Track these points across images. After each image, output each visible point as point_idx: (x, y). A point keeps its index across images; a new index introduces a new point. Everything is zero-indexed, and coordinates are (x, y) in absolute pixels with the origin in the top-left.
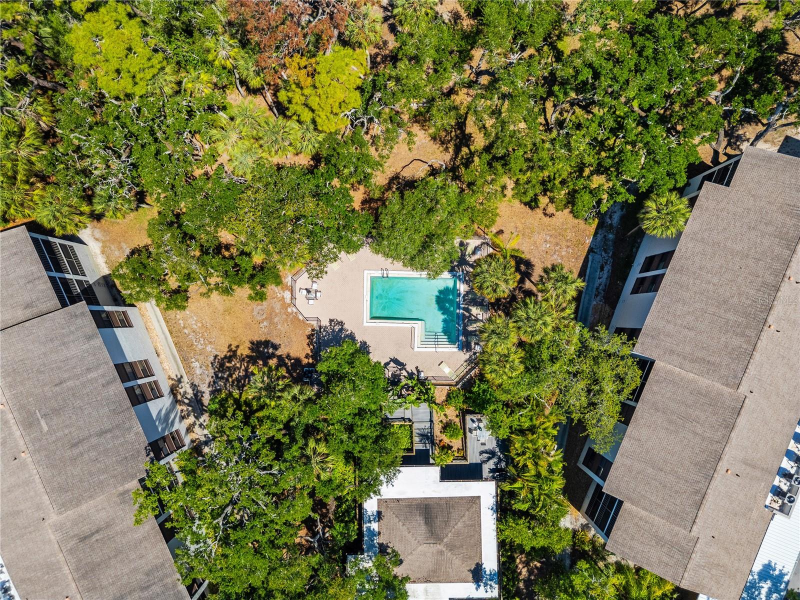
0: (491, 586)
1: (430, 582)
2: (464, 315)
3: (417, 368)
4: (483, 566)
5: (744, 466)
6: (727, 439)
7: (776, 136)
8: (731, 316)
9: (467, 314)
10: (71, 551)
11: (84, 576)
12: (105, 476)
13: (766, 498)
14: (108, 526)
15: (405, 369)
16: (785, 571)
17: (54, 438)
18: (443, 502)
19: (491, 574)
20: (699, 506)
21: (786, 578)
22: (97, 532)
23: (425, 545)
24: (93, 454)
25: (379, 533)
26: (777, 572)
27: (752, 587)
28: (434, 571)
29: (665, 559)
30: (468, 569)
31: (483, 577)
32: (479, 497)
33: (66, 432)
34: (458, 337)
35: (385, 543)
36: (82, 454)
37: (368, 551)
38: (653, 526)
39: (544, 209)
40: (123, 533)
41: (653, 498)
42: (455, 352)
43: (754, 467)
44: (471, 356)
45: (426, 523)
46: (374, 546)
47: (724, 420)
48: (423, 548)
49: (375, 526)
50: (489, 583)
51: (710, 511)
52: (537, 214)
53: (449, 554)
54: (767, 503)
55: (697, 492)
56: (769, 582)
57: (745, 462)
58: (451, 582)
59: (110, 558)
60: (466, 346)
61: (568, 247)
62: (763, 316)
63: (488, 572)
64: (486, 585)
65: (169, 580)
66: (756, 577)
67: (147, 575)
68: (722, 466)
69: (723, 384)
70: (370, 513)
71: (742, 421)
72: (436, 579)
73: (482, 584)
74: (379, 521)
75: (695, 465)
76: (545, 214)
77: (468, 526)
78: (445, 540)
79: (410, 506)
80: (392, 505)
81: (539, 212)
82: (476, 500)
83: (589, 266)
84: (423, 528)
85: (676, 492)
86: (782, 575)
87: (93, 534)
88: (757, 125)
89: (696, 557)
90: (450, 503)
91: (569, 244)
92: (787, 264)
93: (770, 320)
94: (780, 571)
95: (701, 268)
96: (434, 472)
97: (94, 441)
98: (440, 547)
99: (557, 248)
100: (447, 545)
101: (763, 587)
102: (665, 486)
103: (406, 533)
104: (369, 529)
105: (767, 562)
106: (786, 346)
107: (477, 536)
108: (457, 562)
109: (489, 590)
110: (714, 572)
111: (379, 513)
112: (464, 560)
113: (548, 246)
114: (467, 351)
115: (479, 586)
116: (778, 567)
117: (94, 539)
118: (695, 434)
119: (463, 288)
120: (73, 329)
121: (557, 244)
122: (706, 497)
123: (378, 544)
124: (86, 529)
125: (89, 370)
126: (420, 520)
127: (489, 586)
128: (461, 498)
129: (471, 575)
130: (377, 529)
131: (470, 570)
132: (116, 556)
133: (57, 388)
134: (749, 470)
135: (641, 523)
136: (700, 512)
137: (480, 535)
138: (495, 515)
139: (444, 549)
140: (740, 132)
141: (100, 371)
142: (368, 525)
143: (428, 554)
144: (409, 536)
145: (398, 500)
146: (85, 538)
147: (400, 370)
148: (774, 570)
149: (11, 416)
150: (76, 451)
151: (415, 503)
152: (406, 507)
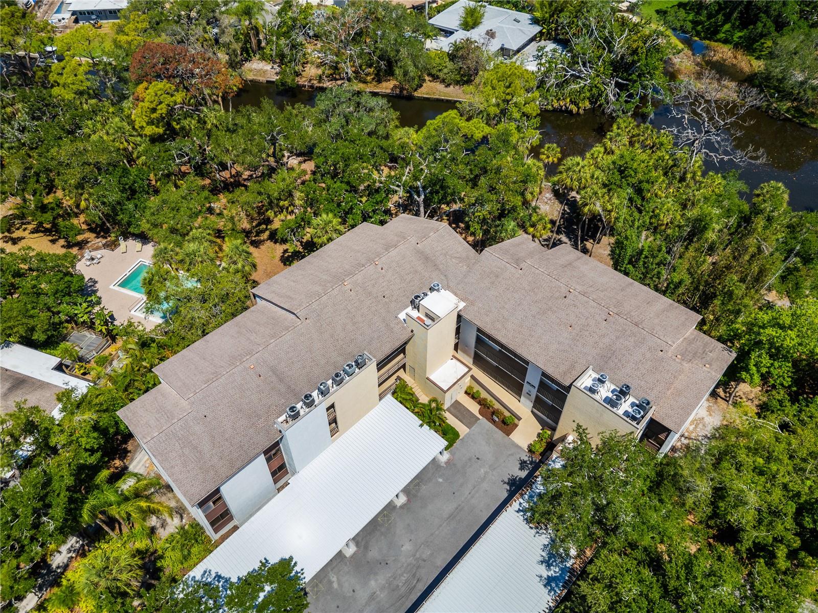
5: (270, 373)
13: (281, 416)
43: (281, 380)
57: (274, 370)
68: (249, 359)
96: (54, 361)
134: (274, 379)
145: (7, 370)
151: (18, 376)
152: (8, 376)
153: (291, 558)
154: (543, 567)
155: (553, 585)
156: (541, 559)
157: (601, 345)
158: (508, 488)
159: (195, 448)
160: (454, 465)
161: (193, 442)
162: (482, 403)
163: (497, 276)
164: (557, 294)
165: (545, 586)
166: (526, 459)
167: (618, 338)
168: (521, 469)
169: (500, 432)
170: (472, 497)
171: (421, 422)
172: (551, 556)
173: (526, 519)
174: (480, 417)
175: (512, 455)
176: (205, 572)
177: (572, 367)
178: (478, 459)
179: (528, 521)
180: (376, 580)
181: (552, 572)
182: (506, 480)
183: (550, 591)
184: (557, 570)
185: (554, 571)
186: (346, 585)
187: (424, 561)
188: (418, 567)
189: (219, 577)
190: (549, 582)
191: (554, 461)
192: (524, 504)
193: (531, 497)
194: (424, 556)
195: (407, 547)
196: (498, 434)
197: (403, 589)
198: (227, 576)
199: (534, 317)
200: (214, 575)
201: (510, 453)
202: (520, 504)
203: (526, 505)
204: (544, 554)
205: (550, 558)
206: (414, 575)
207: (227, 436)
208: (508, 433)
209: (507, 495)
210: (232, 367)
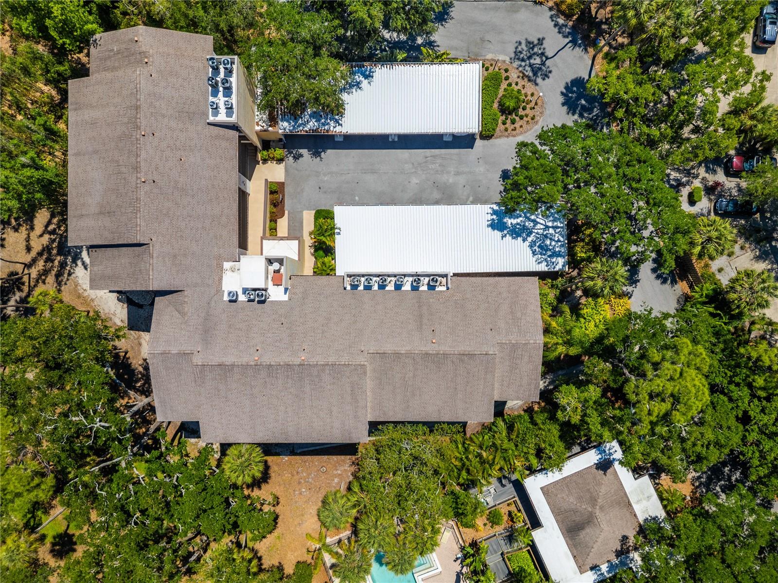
0: (609, 449)
1: (629, 502)
3: (455, 561)
4: (597, 462)
5: (424, 327)
6: (408, 355)
7: (132, 338)
8: (307, 389)
13: (441, 291)
15: (461, 571)
16: (490, 211)
18: (559, 518)
19: (600, 453)
20: (471, 356)
21: (496, 207)
23: (602, 526)
25: (608, 561)
26: (494, 217)
27: (515, 232)
28: (619, 503)
29: (526, 359)
30: (604, 476)
31: (605, 459)
32: (542, 489)
35: (614, 554)
37: (627, 564)
38: (504, 376)
39: (274, 506)
41: (482, 387)
43: (421, 316)
45: (583, 528)
46: (621, 562)
47: (394, 361)
48: (604, 525)
49: (604, 568)
50: (607, 452)
51: (472, 344)
52: (280, 510)
53: (599, 500)
54: (444, 288)
55: (462, 360)
56: (505, 220)
57: (420, 327)
58: (622, 485)
61: (298, 473)
62: (296, 368)
63: (600, 456)
64: (610, 454)
66: (505, 232)
68: (430, 349)
69: (366, 375)
70: (596, 576)
71: (389, 348)
72: (625, 499)
73: (611, 457)
74: (599, 566)
75: (440, 368)
76: (278, 504)
77: (570, 491)
78: (590, 510)
79: (575, 546)
80: (580, 561)
81: (278, 509)
82: (545, 490)
83: (306, 449)
84: (588, 530)
85: (468, 373)
86: (495, 212)
88: (129, 358)
89: (514, 338)
90: (557, 512)
91: (295, 473)
93: (297, 361)
94: (492, 215)
96: (537, 535)
98: (598, 512)
99: (302, 481)
100: (594, 506)
101: (511, 224)
102: (468, 382)
103: (598, 544)
104: (609, 572)
105: (490, 228)
106: (313, 334)
107: (574, 478)
108: (603, 490)
109: (614, 450)
110: (519, 314)
111: (592, 569)
112: (599, 484)
113: (304, 490)
115: (614, 459)
116: (490, 217)
118: (414, 376)
121: (299, 483)
122: (462, 352)
123: (617, 559)
126: (582, 534)
127: (611, 451)
128: (548, 503)
129: (608, 471)
130: (606, 565)
131: (605, 474)
134: (425, 321)
135: (505, 383)
136: (476, 352)
137: (572, 475)
139: (598, 507)
140: (141, 369)
142: (605, 574)
143: (608, 518)
144: (599, 540)
145: (575, 557)
147: (463, 574)
148: (493, 219)
151: (570, 542)
152: (576, 549)
153: (488, 226)
154: (362, 85)
155: (368, 73)
156: (358, 90)
157: (181, 126)
158: (323, 153)
159: (512, 312)
160: (338, 199)
161: (511, 318)
162: (274, 220)
163: (175, 256)
164: (155, 191)
165: (372, 77)
166: (291, 159)
167: (164, 116)
168: (301, 156)
169: (286, 190)
170: (349, 170)
171: (336, 236)
172: (351, 86)
173: (341, 116)
174: (286, 212)
175: (297, 170)
176: (539, 263)
177: (217, 137)
178: (320, 188)
179: (341, 114)
180: (448, 180)
181: (361, 78)
182: (318, 159)
183: (373, 72)
184: (357, 77)
185: (359, 78)
186: (465, 193)
187: (413, 164)
188: (420, 164)
189: (534, 253)
190: (368, 76)
191: (285, 129)
192: (333, 125)
193: (324, 125)
194: (411, 166)
195: (415, 180)
196: (287, 190)
197: (438, 161)
198: (528, 249)
199: (193, 196)
200: (536, 256)
201: (296, 172)
202: (334, 127)
203: (332, 123)
204: (354, 90)
205: (354, 86)
206: (426, 162)
207: (486, 305)
208: (281, 185)
209: (329, 150)
210: (447, 352)
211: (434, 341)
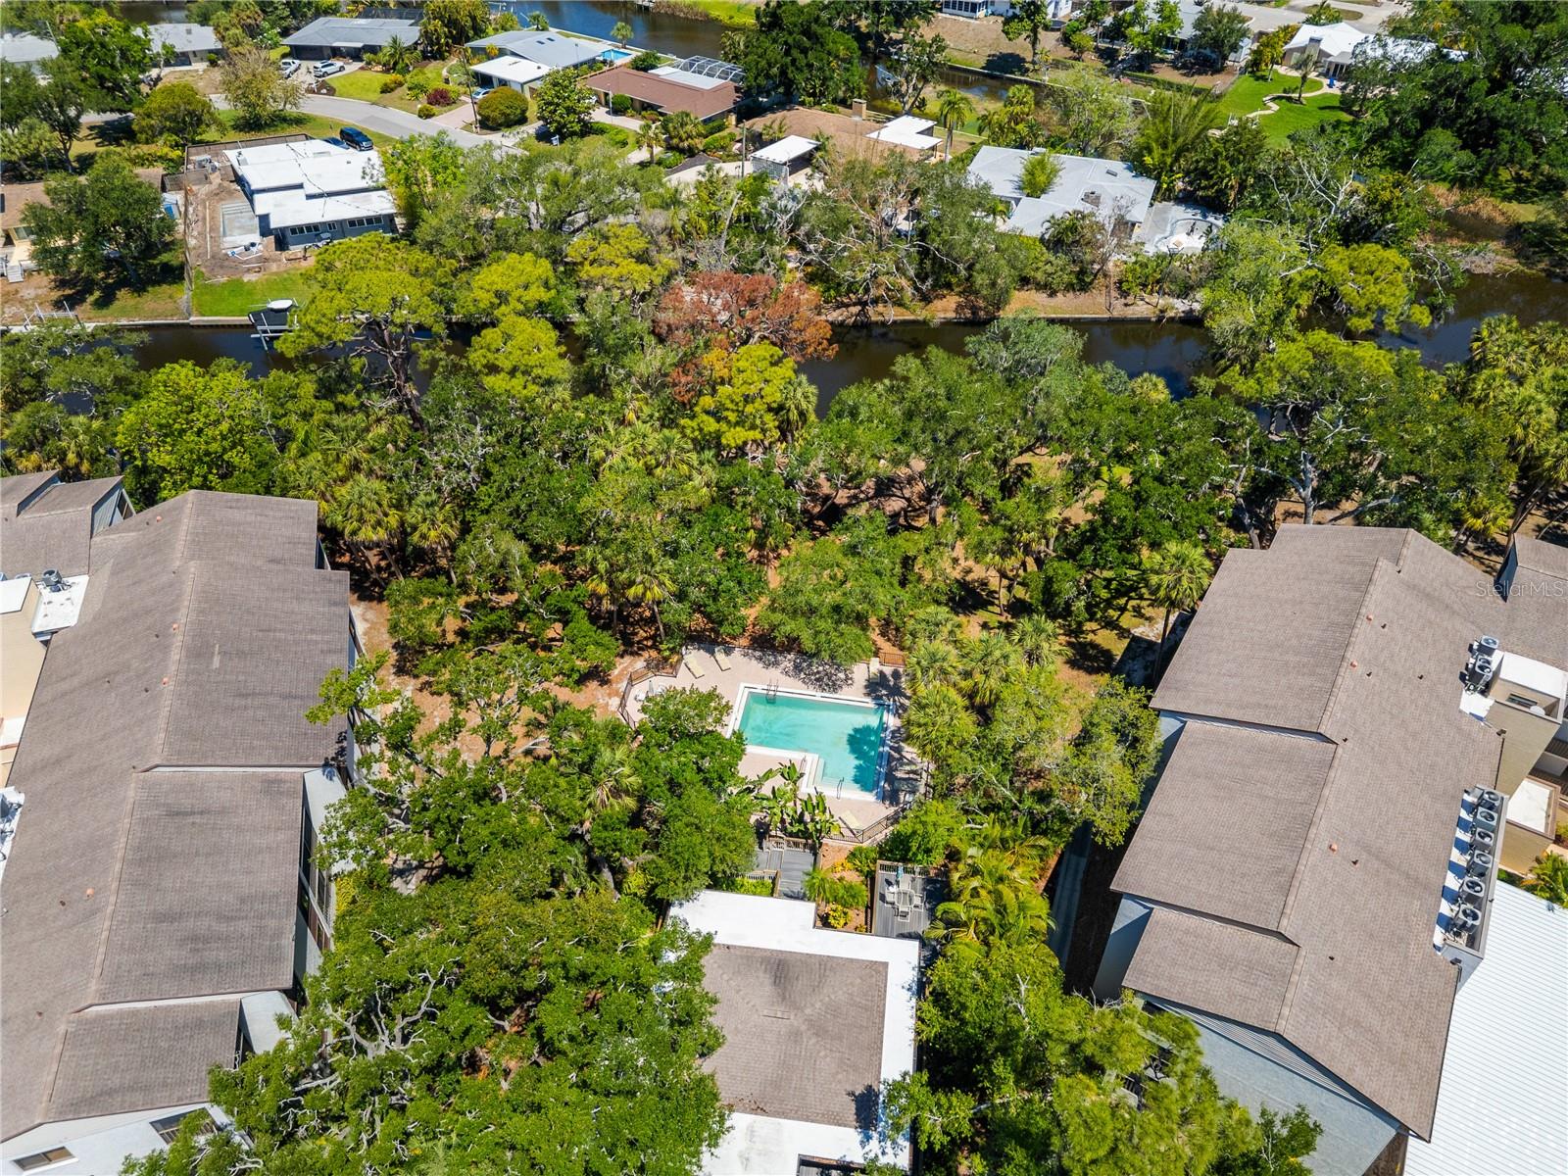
0: (895, 1142)
1: (764, 1112)
2: (889, 754)
6: (1318, 797)
8: (1291, 658)
9: (896, 755)
10: (144, 822)
11: (141, 862)
12: (264, 743)
14: (223, 811)
17: (219, 679)
18: (815, 962)
20: (1287, 889)
22: (202, 813)
24: (260, 713)
28: (777, 1084)
29: (1240, 989)
30: (850, 1089)
31: (878, 1119)
32: (885, 965)
33: (241, 678)
34: (878, 781)
36: (246, 708)
40: (239, 829)
42: (869, 803)
44: (896, 813)
45: (776, 983)
47: (1308, 776)
48: (762, 1019)
50: (891, 1134)
53: (813, 1040)
55: (1279, 872)
58: (807, 1119)
59: (197, 854)
60: (891, 797)
64: (883, 1138)
65: (272, 923)
67: (243, 901)
68: (1319, 834)
72: (776, 1106)
73: (875, 1135)
75: (1271, 835)
77: (857, 1005)
78: (807, 1012)
79: (748, 958)
82: (880, 969)
84: (768, 989)
85: (1243, 875)
87: (193, 813)
90: (825, 966)
92: (1360, 603)
95: (1238, 619)
96: (803, 910)
97: (272, 700)
98: (796, 1021)
100: (811, 1023)
103: (733, 992)
108: (826, 1065)
109: (889, 1150)
112: (840, 1067)
114: (891, 804)
115: (869, 1138)
117: (190, 820)
119: (892, 721)
120: (318, 589)
122: (1298, 875)
124: (186, 803)
125: (312, 631)
126: (766, 980)
127: (889, 1143)
128: (851, 960)
129: (853, 1106)
131: (853, 1093)
132: (208, 855)
133: (260, 634)
136: (1291, 898)
137: (881, 1033)
138: (914, 1000)
139: (803, 1028)
141: (326, 638)
143: (769, 1037)
144: (738, 996)
145: (728, 947)
146: (178, 814)
149: (180, 638)
150: (238, 702)
151: (760, 954)
152: (742, 957)
210: (1305, 855)
211: (1335, 847)
